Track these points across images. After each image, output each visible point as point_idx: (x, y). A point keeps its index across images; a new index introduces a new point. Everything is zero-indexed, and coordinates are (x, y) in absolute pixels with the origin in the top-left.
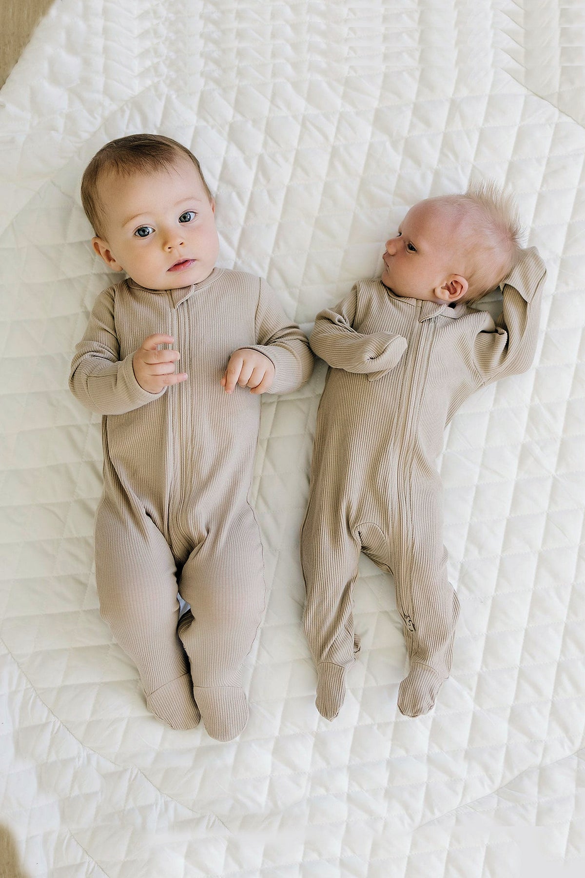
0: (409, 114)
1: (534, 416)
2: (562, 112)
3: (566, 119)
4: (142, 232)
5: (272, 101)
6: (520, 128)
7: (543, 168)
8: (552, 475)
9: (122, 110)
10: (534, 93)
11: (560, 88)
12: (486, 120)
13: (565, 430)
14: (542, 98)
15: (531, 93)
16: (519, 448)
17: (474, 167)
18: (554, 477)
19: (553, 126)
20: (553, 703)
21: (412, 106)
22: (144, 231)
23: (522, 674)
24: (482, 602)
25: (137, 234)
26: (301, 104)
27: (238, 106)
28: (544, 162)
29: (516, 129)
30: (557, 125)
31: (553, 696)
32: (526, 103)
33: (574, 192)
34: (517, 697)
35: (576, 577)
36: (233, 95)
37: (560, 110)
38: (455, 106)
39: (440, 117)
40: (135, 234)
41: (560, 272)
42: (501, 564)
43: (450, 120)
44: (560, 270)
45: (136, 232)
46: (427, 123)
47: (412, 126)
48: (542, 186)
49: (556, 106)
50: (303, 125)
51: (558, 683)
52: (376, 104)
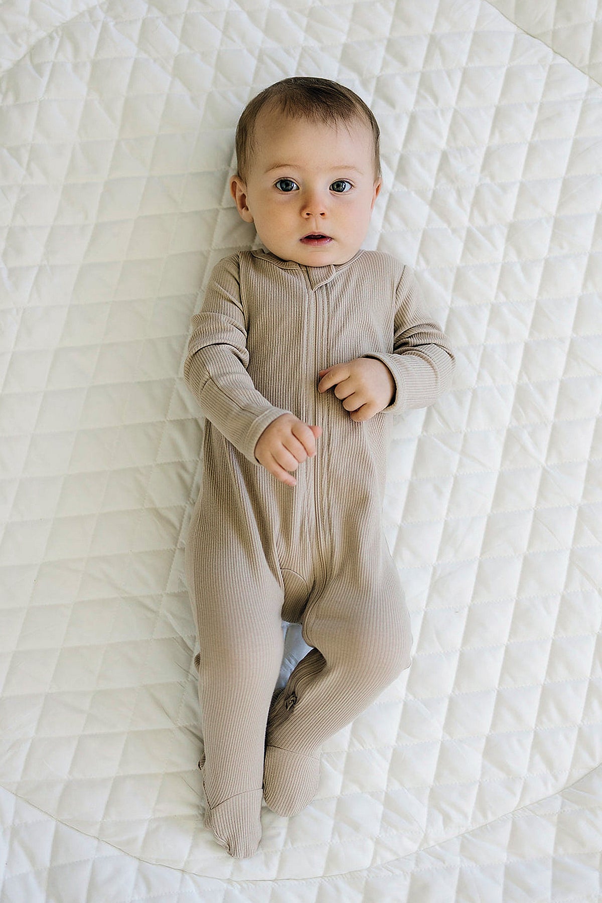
0: (381, 51)
1: (521, 397)
2: (556, 53)
3: (560, 60)
4: (285, 184)
5: (225, 32)
6: (508, 69)
7: (535, 114)
8: (542, 466)
9: (51, 37)
10: (524, 31)
11: (555, 25)
12: (470, 58)
13: (557, 413)
14: (534, 37)
15: (522, 31)
16: (504, 433)
17: (456, 111)
18: (544, 469)
19: (547, 69)
20: (536, 735)
21: (385, 42)
22: (287, 185)
23: (500, 699)
24: (457, 612)
25: (278, 185)
26: (257, 36)
27: (185, 37)
28: (536, 108)
29: (504, 70)
30: (551, 67)
31: (536, 725)
32: (516, 42)
33: (570, 144)
34: (494, 725)
35: (566, 587)
36: (179, 24)
37: (554, 52)
38: (434, 42)
39: (417, 56)
40: (276, 184)
41: (554, 234)
42: (480, 566)
43: (428, 59)
44: (553, 231)
45: (277, 183)
46: (404, 62)
47: (385, 64)
48: (533, 135)
49: (550, 46)
50: (260, 60)
51: (543, 710)
52: (343, 39)
